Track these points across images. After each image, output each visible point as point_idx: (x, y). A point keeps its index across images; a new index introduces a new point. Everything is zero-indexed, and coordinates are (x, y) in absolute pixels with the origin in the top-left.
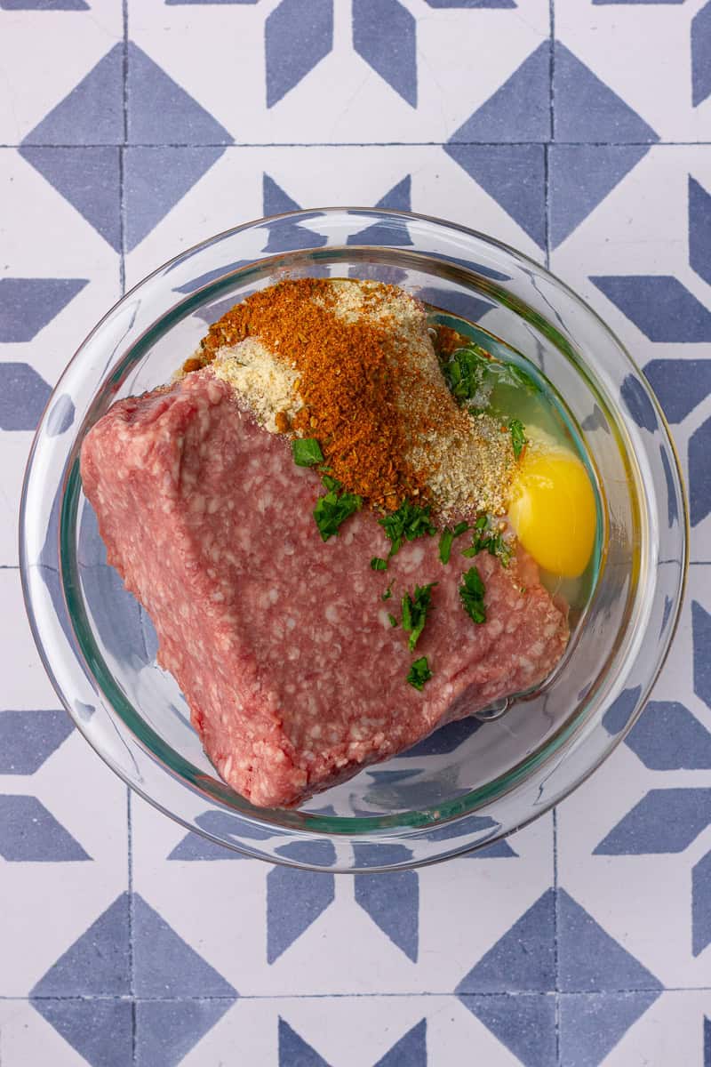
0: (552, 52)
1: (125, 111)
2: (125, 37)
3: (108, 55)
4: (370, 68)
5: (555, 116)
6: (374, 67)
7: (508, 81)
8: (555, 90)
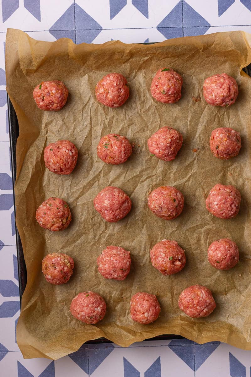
0: (182, 3)
1: (75, 21)
2: (74, 2)
3: (70, 7)
4: (136, 9)
5: (184, 20)
6: (137, 9)
7: (172, 11)
8: (184, 13)
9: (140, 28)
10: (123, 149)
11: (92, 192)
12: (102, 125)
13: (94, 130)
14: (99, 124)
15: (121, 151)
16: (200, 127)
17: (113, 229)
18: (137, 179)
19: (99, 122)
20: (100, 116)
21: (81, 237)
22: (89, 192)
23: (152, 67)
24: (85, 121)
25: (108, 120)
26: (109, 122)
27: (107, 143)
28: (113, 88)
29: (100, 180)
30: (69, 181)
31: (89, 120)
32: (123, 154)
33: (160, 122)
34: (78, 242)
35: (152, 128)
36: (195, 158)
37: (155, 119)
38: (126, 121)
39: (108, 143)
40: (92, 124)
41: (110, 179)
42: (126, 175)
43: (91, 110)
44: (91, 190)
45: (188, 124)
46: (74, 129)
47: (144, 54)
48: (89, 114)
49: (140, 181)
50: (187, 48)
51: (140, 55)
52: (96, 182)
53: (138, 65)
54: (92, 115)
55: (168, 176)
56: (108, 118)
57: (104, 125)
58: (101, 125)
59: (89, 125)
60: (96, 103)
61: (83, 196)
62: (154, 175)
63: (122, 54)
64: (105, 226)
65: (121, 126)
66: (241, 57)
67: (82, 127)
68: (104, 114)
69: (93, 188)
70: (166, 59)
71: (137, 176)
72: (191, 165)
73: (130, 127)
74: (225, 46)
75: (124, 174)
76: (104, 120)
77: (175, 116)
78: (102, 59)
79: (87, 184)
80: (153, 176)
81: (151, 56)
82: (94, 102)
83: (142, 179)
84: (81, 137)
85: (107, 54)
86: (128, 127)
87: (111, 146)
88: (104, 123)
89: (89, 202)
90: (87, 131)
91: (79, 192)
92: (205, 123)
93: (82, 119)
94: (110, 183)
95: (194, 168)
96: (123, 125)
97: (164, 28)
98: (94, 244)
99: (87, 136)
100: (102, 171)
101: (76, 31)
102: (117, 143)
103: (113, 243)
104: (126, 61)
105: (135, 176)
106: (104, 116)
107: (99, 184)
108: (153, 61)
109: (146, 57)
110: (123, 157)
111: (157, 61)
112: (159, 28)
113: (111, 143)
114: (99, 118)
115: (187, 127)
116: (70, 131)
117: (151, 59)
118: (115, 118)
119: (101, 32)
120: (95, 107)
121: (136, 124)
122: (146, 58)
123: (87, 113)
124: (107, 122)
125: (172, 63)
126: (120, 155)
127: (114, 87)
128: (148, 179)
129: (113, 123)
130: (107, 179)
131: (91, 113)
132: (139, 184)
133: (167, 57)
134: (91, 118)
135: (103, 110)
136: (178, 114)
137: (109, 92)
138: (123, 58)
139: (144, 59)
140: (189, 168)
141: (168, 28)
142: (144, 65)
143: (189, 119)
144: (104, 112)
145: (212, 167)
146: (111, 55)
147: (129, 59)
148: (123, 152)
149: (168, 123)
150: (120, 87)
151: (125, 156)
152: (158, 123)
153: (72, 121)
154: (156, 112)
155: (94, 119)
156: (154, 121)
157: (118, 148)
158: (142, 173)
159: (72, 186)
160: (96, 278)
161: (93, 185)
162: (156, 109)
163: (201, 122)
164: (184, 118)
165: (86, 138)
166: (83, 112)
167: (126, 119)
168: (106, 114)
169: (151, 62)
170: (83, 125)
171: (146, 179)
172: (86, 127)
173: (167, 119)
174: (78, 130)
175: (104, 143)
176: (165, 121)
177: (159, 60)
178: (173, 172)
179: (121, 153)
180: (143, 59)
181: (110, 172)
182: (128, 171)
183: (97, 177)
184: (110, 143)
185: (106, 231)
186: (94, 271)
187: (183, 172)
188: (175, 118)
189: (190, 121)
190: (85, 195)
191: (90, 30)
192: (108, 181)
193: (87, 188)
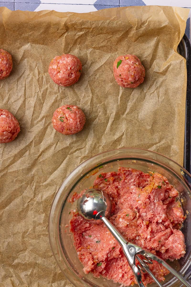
9: (78, 4)
10: (78, 120)
11: (23, 160)
12: (36, 96)
13: (28, 101)
14: (33, 96)
15: (77, 122)
16: (130, 104)
17: (41, 197)
18: (67, 151)
19: (33, 94)
20: (34, 88)
21: (10, 203)
22: (19, 161)
23: (87, 43)
24: (20, 92)
25: (42, 92)
26: (42, 94)
27: (61, 116)
28: (65, 70)
29: (31, 150)
30: (1, 149)
31: (23, 91)
32: (79, 125)
33: (92, 97)
34: (7, 208)
35: (84, 102)
36: (124, 133)
37: (87, 94)
38: (58, 94)
39: (63, 117)
40: (26, 95)
41: (41, 149)
42: (56, 146)
43: (26, 81)
44: (22, 159)
45: (119, 100)
46: (9, 99)
47: (79, 28)
48: (24, 86)
49: (70, 152)
50: (122, 23)
51: (75, 29)
52: (27, 152)
53: (73, 40)
54: (26, 86)
55: (97, 149)
56: (43, 89)
57: (37, 97)
58: (34, 96)
59: (23, 96)
60: (30, 74)
61: (14, 164)
62: (84, 148)
63: (58, 27)
64: (33, 194)
65: (54, 98)
66: (174, 33)
67: (16, 97)
68: (38, 86)
69: (24, 156)
70: (101, 35)
71: (67, 148)
72: (119, 140)
73: (63, 100)
74: (159, 22)
75: (55, 145)
76: (38, 91)
77: (107, 92)
78: (38, 31)
79: (19, 153)
80: (82, 148)
81: (86, 31)
82: (29, 74)
83: (71, 151)
84: (14, 107)
85: (43, 26)
86: (60, 100)
87: (66, 119)
88: (38, 95)
89: (19, 170)
90: (20, 102)
91: (10, 161)
92: (135, 100)
93: (17, 90)
94: (40, 153)
95: (122, 143)
96: (56, 98)
97: (101, 5)
98: (22, 210)
99: (21, 106)
100: (34, 141)
101: (15, 4)
102: (71, 115)
103: (40, 211)
104: (61, 36)
105: (65, 148)
106: (38, 88)
107: (29, 153)
108: (88, 37)
109: (81, 31)
110: (79, 128)
111: (92, 36)
112: (96, 5)
113: (66, 115)
114: (33, 90)
115: (118, 103)
116: (5, 101)
117: (86, 34)
118: (48, 91)
119: (39, 5)
120: (30, 79)
121: (68, 98)
122: (81, 33)
123: (22, 85)
124: (40, 94)
125: (107, 40)
126: (76, 126)
127: (67, 70)
128: (77, 151)
129: (47, 95)
130: (38, 149)
131: (25, 84)
132: (68, 156)
133: (102, 33)
134: (25, 89)
135: (37, 82)
136: (110, 90)
137: (61, 72)
138: (59, 31)
139: (80, 33)
140: (117, 143)
141: (104, 5)
142: (79, 40)
143: (120, 95)
144: (39, 84)
145: (140, 143)
146: (47, 28)
147: (65, 33)
148: (78, 123)
149: (99, 98)
150: (73, 72)
151: (81, 126)
152: (90, 98)
153: (7, 91)
154: (89, 87)
155: (28, 91)
156: (86, 95)
157: (73, 119)
158: (72, 145)
159: (3, 154)
160: (22, 244)
161: (24, 154)
162: (89, 84)
163: (132, 99)
164: (115, 94)
165: (20, 108)
166: (18, 83)
167: (59, 92)
168: (40, 86)
169: (86, 38)
170: (18, 96)
171: (76, 151)
172: (20, 98)
173: (99, 94)
174: (12, 100)
175: (59, 117)
176: (97, 95)
177: (94, 36)
178: (101, 145)
179: (77, 124)
180: (78, 34)
181: (41, 142)
182: (59, 143)
183: (29, 146)
184: (64, 116)
185: (35, 199)
186: (21, 237)
187: (111, 146)
188: (107, 94)
189: (120, 97)
190: (16, 163)
191: (29, 3)
192: (39, 152)
193: (18, 157)
